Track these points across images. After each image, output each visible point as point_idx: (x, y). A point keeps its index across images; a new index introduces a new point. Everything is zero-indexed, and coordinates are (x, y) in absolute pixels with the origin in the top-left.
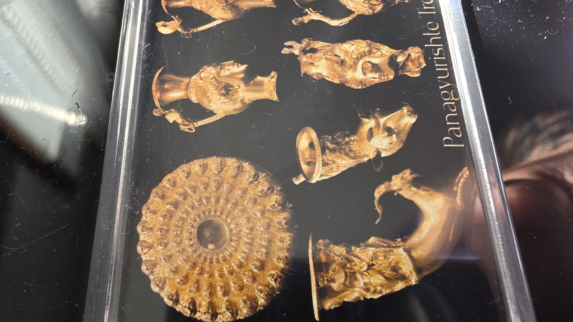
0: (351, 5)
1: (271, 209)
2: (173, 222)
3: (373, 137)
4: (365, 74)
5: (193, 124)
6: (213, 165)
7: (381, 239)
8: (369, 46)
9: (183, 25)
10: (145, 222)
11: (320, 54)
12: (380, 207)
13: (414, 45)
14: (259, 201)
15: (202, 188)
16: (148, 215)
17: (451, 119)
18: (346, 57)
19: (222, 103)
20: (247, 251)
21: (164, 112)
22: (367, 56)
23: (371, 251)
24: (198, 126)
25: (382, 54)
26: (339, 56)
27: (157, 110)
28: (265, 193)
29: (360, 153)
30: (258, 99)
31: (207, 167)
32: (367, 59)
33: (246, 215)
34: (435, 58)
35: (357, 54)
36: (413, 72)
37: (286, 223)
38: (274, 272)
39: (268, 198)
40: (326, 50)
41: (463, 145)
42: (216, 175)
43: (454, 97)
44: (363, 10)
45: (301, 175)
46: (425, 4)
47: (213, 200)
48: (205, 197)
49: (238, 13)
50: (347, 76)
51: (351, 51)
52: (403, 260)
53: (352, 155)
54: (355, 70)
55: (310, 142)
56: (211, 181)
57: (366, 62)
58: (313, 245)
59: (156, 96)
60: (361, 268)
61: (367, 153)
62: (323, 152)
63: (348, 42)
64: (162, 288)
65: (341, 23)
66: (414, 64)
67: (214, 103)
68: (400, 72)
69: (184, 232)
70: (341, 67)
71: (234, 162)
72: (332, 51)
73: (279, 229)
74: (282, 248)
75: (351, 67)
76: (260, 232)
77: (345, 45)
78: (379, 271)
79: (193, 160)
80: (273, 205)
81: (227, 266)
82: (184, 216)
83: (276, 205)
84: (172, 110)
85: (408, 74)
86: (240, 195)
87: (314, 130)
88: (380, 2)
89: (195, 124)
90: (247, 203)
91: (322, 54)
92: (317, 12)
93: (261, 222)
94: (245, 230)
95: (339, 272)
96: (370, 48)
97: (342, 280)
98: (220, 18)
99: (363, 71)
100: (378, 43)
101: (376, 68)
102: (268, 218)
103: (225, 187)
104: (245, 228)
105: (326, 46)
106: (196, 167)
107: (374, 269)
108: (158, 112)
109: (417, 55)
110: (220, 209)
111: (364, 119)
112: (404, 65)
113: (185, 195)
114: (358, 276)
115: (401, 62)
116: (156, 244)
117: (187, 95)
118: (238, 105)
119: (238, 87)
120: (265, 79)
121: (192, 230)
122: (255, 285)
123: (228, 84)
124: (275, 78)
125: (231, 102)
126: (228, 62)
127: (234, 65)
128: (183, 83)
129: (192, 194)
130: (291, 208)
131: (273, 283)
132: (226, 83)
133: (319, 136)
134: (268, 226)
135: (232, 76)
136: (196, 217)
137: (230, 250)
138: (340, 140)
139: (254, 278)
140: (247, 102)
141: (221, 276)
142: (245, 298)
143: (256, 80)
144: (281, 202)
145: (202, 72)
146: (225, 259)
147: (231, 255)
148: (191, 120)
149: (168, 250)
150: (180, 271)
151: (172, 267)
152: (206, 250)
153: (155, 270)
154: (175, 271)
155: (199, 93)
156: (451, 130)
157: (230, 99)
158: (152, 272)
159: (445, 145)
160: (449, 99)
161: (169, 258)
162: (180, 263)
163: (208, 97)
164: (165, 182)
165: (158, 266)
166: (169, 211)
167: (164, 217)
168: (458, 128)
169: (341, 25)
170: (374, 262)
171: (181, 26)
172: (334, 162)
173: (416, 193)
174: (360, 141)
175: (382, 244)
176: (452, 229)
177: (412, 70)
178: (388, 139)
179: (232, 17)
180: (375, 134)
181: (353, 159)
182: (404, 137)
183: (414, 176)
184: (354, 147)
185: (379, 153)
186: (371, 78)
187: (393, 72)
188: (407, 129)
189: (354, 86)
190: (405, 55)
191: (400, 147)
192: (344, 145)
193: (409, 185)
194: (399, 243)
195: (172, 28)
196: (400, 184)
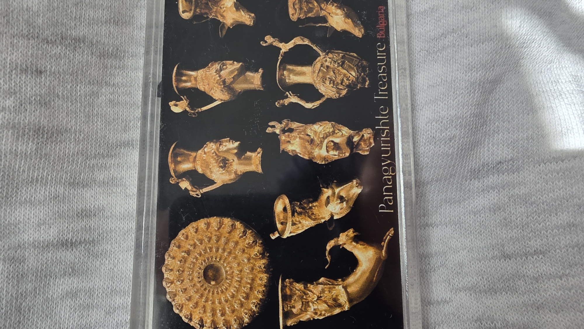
0: (322, 89)
1: (254, 257)
2: (187, 265)
3: (329, 203)
4: (328, 151)
5: (199, 191)
6: (214, 223)
7: (328, 279)
8: (333, 127)
9: (191, 105)
10: (168, 265)
12: (330, 256)
13: (367, 127)
14: (246, 251)
15: (206, 241)
16: (169, 259)
17: (387, 190)
18: (315, 136)
19: (220, 174)
20: (237, 286)
21: (178, 180)
22: (331, 136)
23: (320, 287)
24: (203, 193)
25: (342, 134)
26: (310, 136)
27: (173, 179)
28: (251, 245)
29: (319, 216)
30: (248, 171)
31: (210, 225)
32: (331, 138)
33: (237, 261)
34: (382, 139)
35: (324, 134)
36: (364, 151)
37: (264, 267)
38: (255, 301)
39: (252, 249)
40: (300, 130)
41: (392, 211)
42: (216, 231)
43: (392, 173)
44: (331, 94)
45: (277, 232)
46: (380, 89)
47: (214, 250)
48: (209, 247)
49: (233, 95)
50: (315, 153)
51: (319, 131)
52: (342, 294)
53: (313, 217)
54: (321, 149)
55: (284, 207)
56: (213, 235)
57: (330, 141)
58: (282, 283)
59: (172, 167)
60: (313, 299)
61: (324, 216)
62: (293, 215)
63: (317, 123)
64: (181, 311)
65: (314, 106)
66: (366, 143)
67: (215, 174)
68: (354, 151)
69: (195, 273)
70: (311, 145)
71: (229, 222)
72: (304, 131)
73: (260, 271)
74: (261, 285)
75: (318, 145)
76: (246, 274)
77: (315, 126)
78: (325, 301)
79: (200, 219)
80: (256, 254)
81: (224, 296)
82: (194, 261)
83: (258, 254)
84: (184, 179)
85: (360, 152)
86: (233, 246)
87: (287, 197)
88: (345, 87)
89: (201, 190)
90: (238, 252)
91: (297, 134)
92: (295, 96)
93: (247, 266)
94: (236, 272)
95: (298, 301)
97: (300, 307)
98: (219, 99)
99: (327, 149)
100: (340, 125)
101: (337, 146)
102: (252, 263)
103: (223, 240)
104: (236, 270)
105: (300, 127)
106: (202, 225)
107: (322, 300)
108: (173, 181)
109: (369, 136)
110: (219, 256)
111: (324, 189)
112: (358, 144)
113: (195, 246)
114: (311, 304)
115: (355, 142)
116: (176, 281)
117: (195, 167)
118: (233, 176)
119: (232, 161)
120: (253, 155)
121: (200, 271)
122: (242, 309)
123: (225, 158)
124: (261, 153)
125: (227, 174)
126: (225, 139)
127: (230, 141)
128: (191, 157)
129: (199, 245)
130: (268, 257)
131: (254, 308)
132: (223, 157)
133: (290, 202)
134: (252, 269)
135: (228, 151)
136: (203, 262)
137: (226, 286)
138: (306, 206)
139: (242, 305)
140: (240, 173)
141: (220, 303)
142: (235, 318)
143: (246, 154)
144: (262, 252)
145: (206, 147)
146: (222, 292)
147: (226, 289)
148: (197, 187)
149: (184, 285)
150: (193, 300)
151: (187, 296)
152: (209, 285)
153: (175, 298)
154: (189, 299)
155: (203, 165)
156: (386, 199)
157: (226, 170)
158: (174, 300)
159: (380, 211)
160: (388, 173)
161: (185, 290)
162: (192, 294)
163: (210, 169)
164: (181, 236)
165: (177, 296)
166: (183, 257)
167: (180, 261)
168: (391, 198)
169: (313, 108)
170: (322, 295)
171: (189, 106)
172: (300, 223)
173: (355, 247)
174: (320, 206)
175: (328, 282)
176: (377, 272)
177: (363, 149)
178: (340, 205)
179: (228, 98)
180: (331, 201)
181: (314, 221)
182: (351, 204)
183: (355, 234)
184: (315, 211)
185: (332, 216)
186: (332, 155)
187: (349, 150)
188: (355, 197)
189: (319, 162)
190: (360, 135)
191: (348, 212)
192: (308, 209)
193: (351, 240)
194: (340, 282)
195: (182, 107)
196: (345, 240)
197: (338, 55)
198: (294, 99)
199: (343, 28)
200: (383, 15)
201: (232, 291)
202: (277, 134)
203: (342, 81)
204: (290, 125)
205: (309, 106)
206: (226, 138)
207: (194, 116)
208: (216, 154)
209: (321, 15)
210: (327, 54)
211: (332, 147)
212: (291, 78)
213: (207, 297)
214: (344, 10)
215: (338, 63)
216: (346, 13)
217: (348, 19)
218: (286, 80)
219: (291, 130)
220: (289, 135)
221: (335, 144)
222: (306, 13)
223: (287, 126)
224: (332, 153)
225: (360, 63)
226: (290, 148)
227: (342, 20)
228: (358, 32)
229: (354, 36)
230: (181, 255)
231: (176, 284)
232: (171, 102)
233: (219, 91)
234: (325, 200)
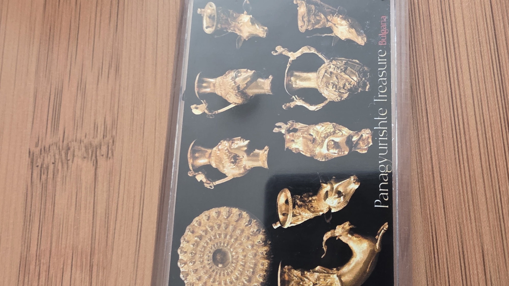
0: (325, 93)
1: (258, 244)
3: (327, 197)
4: (328, 150)
5: (213, 183)
6: (224, 212)
7: (324, 268)
9: (209, 108)
10: (182, 247)
12: (326, 246)
13: (366, 128)
14: (250, 238)
15: (216, 228)
17: (383, 187)
18: (317, 136)
19: (231, 168)
20: (241, 270)
21: (195, 173)
22: (332, 136)
23: (316, 275)
24: (215, 185)
25: (342, 134)
26: (312, 135)
27: (191, 172)
28: (255, 233)
29: (317, 209)
30: (255, 166)
31: (220, 214)
32: (331, 138)
35: (325, 134)
36: (363, 150)
37: (266, 254)
39: (256, 237)
40: (303, 130)
41: (388, 207)
42: (225, 219)
43: (388, 170)
44: (333, 97)
46: (380, 93)
47: (223, 236)
48: (218, 234)
49: (246, 99)
50: (316, 151)
51: (321, 132)
52: (336, 283)
53: (312, 210)
54: (322, 147)
55: (286, 199)
56: (222, 223)
57: (330, 140)
58: (282, 269)
59: (190, 161)
61: (322, 209)
62: (294, 207)
63: (320, 124)
65: (317, 108)
66: (364, 143)
67: (227, 169)
68: (353, 149)
69: (205, 255)
70: (313, 144)
71: (237, 211)
72: (307, 131)
73: (262, 257)
74: (262, 269)
75: (319, 144)
76: (250, 259)
77: (317, 126)
79: (212, 208)
80: (259, 241)
81: (229, 278)
82: (205, 245)
83: (261, 242)
84: (200, 172)
85: (358, 151)
86: (239, 233)
87: (289, 190)
88: (346, 91)
89: (214, 183)
90: (244, 240)
91: (300, 133)
92: (300, 99)
93: (251, 252)
94: (241, 257)
96: (334, 129)
99: (327, 148)
100: (341, 126)
102: (255, 250)
103: (231, 227)
104: (241, 255)
105: (304, 127)
106: (214, 213)
108: (191, 174)
109: (367, 135)
110: (227, 242)
111: (323, 184)
112: (357, 143)
113: (206, 232)
115: (354, 141)
116: (189, 262)
117: (210, 162)
118: (242, 171)
119: (242, 157)
120: (261, 152)
121: (210, 254)
123: (236, 155)
124: (267, 151)
125: (237, 168)
127: (241, 140)
128: (207, 153)
129: (210, 231)
130: (270, 244)
132: (235, 154)
133: (292, 195)
134: (255, 255)
135: (239, 148)
136: (212, 246)
137: (231, 269)
138: (306, 199)
140: (248, 169)
141: (226, 284)
143: (254, 152)
144: (264, 240)
145: (220, 145)
146: (228, 274)
147: (232, 272)
148: (211, 180)
149: (195, 266)
150: (202, 280)
151: (197, 276)
152: (217, 267)
153: (187, 278)
154: (199, 279)
155: (217, 161)
156: (382, 195)
157: (237, 166)
158: (186, 279)
159: (375, 206)
160: (384, 171)
161: (196, 271)
162: (202, 275)
163: (223, 164)
164: (195, 222)
165: (189, 275)
166: (196, 241)
167: (194, 245)
168: (387, 194)
169: (316, 110)
170: (317, 282)
171: (208, 109)
172: (300, 214)
173: (350, 239)
174: (319, 200)
175: (324, 271)
176: (370, 264)
177: (362, 148)
178: (337, 199)
179: (241, 102)
180: (329, 196)
181: (313, 213)
182: (348, 199)
183: (351, 227)
184: (314, 204)
185: (330, 210)
186: (332, 153)
187: (348, 149)
188: (352, 192)
189: (320, 159)
190: (359, 135)
191: (345, 206)
192: (308, 203)
193: (347, 233)
194: (334, 271)
195: (201, 110)
196: (341, 232)
197: (341, 63)
198: (299, 102)
199: (347, 37)
200: (385, 24)
201: (237, 273)
202: (283, 134)
203: (344, 85)
204: (295, 126)
205: (312, 108)
206: (238, 137)
207: (211, 118)
208: (229, 151)
209: (327, 26)
210: (331, 61)
211: (332, 146)
212: (297, 83)
213: (214, 279)
214: (348, 21)
215: (341, 70)
216: (350, 23)
217: (352, 28)
218: (292, 85)
219: (295, 130)
220: (293, 135)
221: (336, 143)
222: (313, 25)
223: (292, 126)
224: (332, 151)
225: (362, 69)
226: (293, 146)
227: (346, 30)
228: (361, 41)
229: (357, 44)
230: (194, 240)
231: (189, 265)
232: (193, 105)
233: (233, 95)
234: (324, 194)
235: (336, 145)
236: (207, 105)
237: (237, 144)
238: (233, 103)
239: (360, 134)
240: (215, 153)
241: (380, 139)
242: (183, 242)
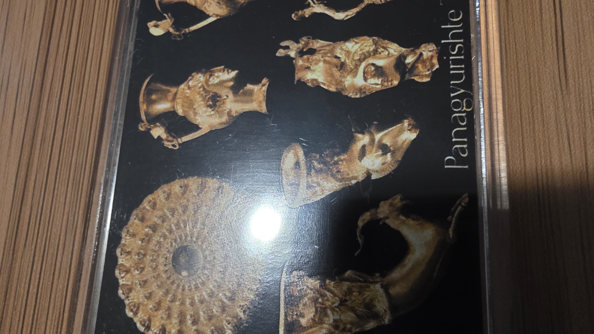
2: (151, 246)
4: (365, 79)
5: (177, 140)
6: (194, 186)
7: (359, 273)
10: (124, 245)
11: (319, 56)
12: (362, 237)
13: (428, 41)
15: (180, 211)
17: (458, 134)
18: (347, 58)
19: (208, 115)
20: (219, 280)
21: (149, 126)
22: (371, 57)
23: (346, 285)
24: (181, 143)
25: (389, 54)
26: (339, 58)
27: (143, 124)
30: (245, 111)
31: (187, 188)
32: (371, 61)
35: (360, 54)
36: (422, 76)
38: (243, 303)
40: (325, 51)
41: (467, 167)
42: (195, 197)
43: (467, 107)
47: (190, 224)
48: (183, 221)
50: (346, 82)
51: (353, 52)
52: (380, 298)
54: (355, 76)
56: (190, 203)
57: (369, 65)
59: (143, 107)
60: (334, 303)
63: (351, 39)
64: (136, 314)
65: (347, 16)
66: (425, 65)
67: (200, 116)
68: (407, 77)
69: (160, 257)
70: (341, 71)
71: (214, 183)
72: (332, 51)
75: (351, 71)
77: (347, 44)
78: (352, 307)
79: (174, 180)
81: (199, 294)
82: (161, 240)
84: (158, 124)
85: (416, 79)
89: (179, 140)
91: (320, 56)
94: (219, 258)
95: (309, 307)
96: (376, 46)
97: (312, 315)
99: (364, 76)
100: (386, 41)
103: (204, 210)
105: (326, 46)
106: (177, 188)
107: (347, 305)
108: (144, 127)
109: (430, 54)
110: (196, 234)
112: (414, 66)
113: (164, 219)
114: (329, 312)
115: (408, 64)
116: (133, 269)
117: (173, 107)
118: (225, 118)
119: (225, 97)
120: (256, 88)
121: (168, 255)
122: (224, 316)
123: (216, 93)
124: (267, 86)
125: (218, 115)
126: (219, 68)
127: (224, 71)
128: (170, 94)
129: (170, 216)
131: (242, 315)
132: (213, 93)
133: (306, 154)
135: (221, 83)
136: (173, 242)
137: (203, 278)
138: (328, 159)
139: (223, 309)
140: (235, 115)
141: (192, 304)
142: (213, 328)
143: (245, 88)
145: (191, 79)
146: (197, 288)
147: (203, 284)
148: (175, 136)
149: (143, 275)
150: (154, 297)
151: (146, 292)
152: (179, 276)
153: (130, 295)
154: (149, 297)
155: (185, 104)
156: (456, 148)
157: (217, 111)
158: (128, 297)
159: (446, 167)
160: (460, 109)
161: (144, 283)
162: (154, 289)
163: (195, 109)
164: (146, 204)
165: (133, 291)
166: (147, 235)
167: (142, 240)
168: (465, 146)
169: (346, 19)
170: (347, 298)
171: (174, 26)
172: (319, 184)
173: (404, 222)
174: (350, 161)
175: (358, 278)
176: (439, 264)
177: (422, 74)
178: (381, 158)
179: (226, 13)
180: (367, 152)
181: (341, 181)
182: (399, 156)
183: (404, 202)
184: (343, 167)
185: (369, 174)
186: (372, 84)
187: (398, 77)
188: (405, 146)
189: (352, 95)
190: (416, 54)
191: (393, 168)
192: (331, 165)
193: (397, 213)
194: (377, 278)
195: (163, 29)
196: (388, 212)
198: (319, 9)
204: (311, 44)
205: (339, 16)
206: (220, 66)
207: (178, 39)
208: (204, 89)
213: (174, 295)
219: (312, 52)
220: (308, 59)
223: (307, 46)
226: (309, 76)
230: (143, 232)
231: (134, 273)
232: (151, 21)
233: (214, 4)
234: (359, 150)
235: (379, 71)
236: (173, 21)
237: (218, 77)
238: (214, 14)
239: (418, 52)
240: (183, 92)
241: (451, 58)
242: (126, 236)
